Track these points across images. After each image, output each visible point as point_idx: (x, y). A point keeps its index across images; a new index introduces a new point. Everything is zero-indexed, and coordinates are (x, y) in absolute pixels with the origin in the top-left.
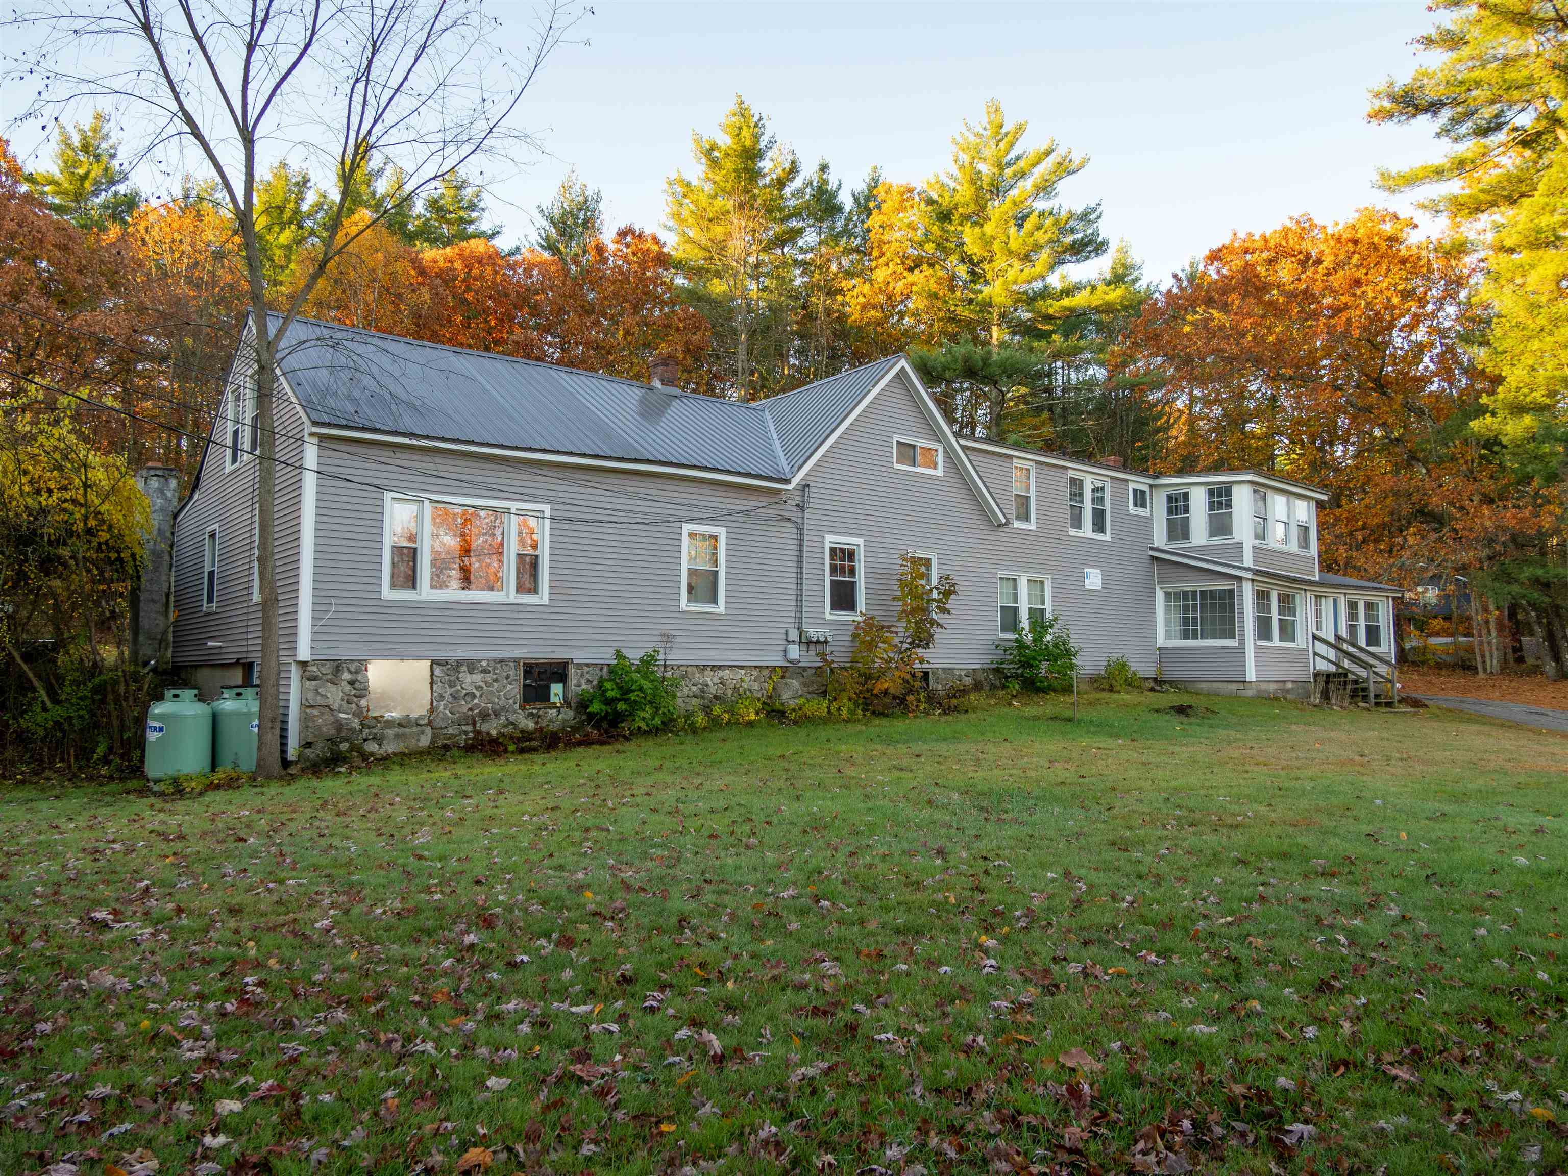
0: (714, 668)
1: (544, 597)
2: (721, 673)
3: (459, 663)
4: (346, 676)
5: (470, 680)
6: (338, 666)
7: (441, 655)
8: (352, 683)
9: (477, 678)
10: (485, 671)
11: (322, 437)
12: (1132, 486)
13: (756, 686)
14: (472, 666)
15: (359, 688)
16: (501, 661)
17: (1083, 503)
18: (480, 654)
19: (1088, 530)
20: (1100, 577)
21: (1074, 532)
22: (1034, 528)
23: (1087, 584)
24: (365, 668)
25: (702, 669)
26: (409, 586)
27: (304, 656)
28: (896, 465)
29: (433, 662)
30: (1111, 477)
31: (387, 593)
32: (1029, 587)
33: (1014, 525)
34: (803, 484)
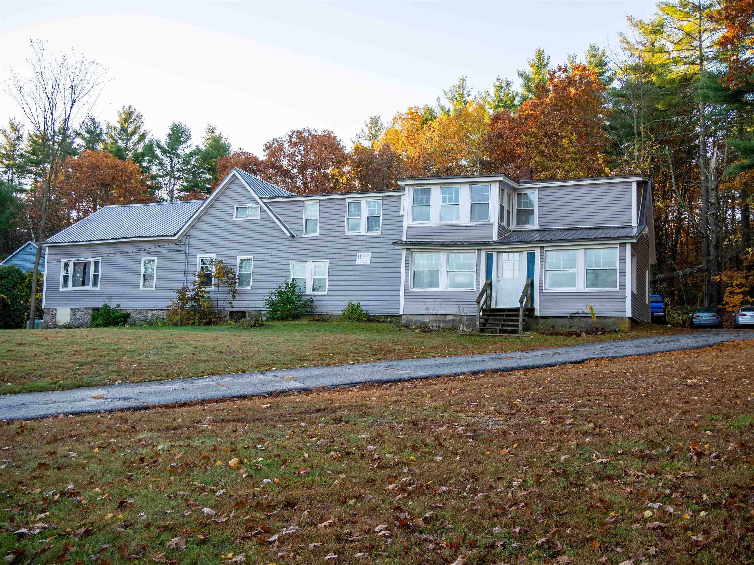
0: (152, 310)
1: (99, 287)
3: (76, 309)
4: (51, 313)
5: (79, 314)
6: (49, 310)
7: (72, 307)
8: (52, 315)
9: (80, 313)
10: (82, 311)
11: (49, 247)
12: (403, 198)
13: (166, 317)
14: (79, 309)
15: (54, 316)
16: (86, 308)
17: (359, 215)
18: (82, 306)
19: (363, 231)
20: (369, 257)
21: (351, 233)
22: (318, 235)
23: (358, 262)
24: (56, 311)
25: (147, 310)
26: (67, 286)
27: (43, 307)
28: (235, 219)
29: (71, 309)
30: (383, 197)
31: (61, 289)
32: (315, 267)
33: (304, 236)
34: (186, 235)
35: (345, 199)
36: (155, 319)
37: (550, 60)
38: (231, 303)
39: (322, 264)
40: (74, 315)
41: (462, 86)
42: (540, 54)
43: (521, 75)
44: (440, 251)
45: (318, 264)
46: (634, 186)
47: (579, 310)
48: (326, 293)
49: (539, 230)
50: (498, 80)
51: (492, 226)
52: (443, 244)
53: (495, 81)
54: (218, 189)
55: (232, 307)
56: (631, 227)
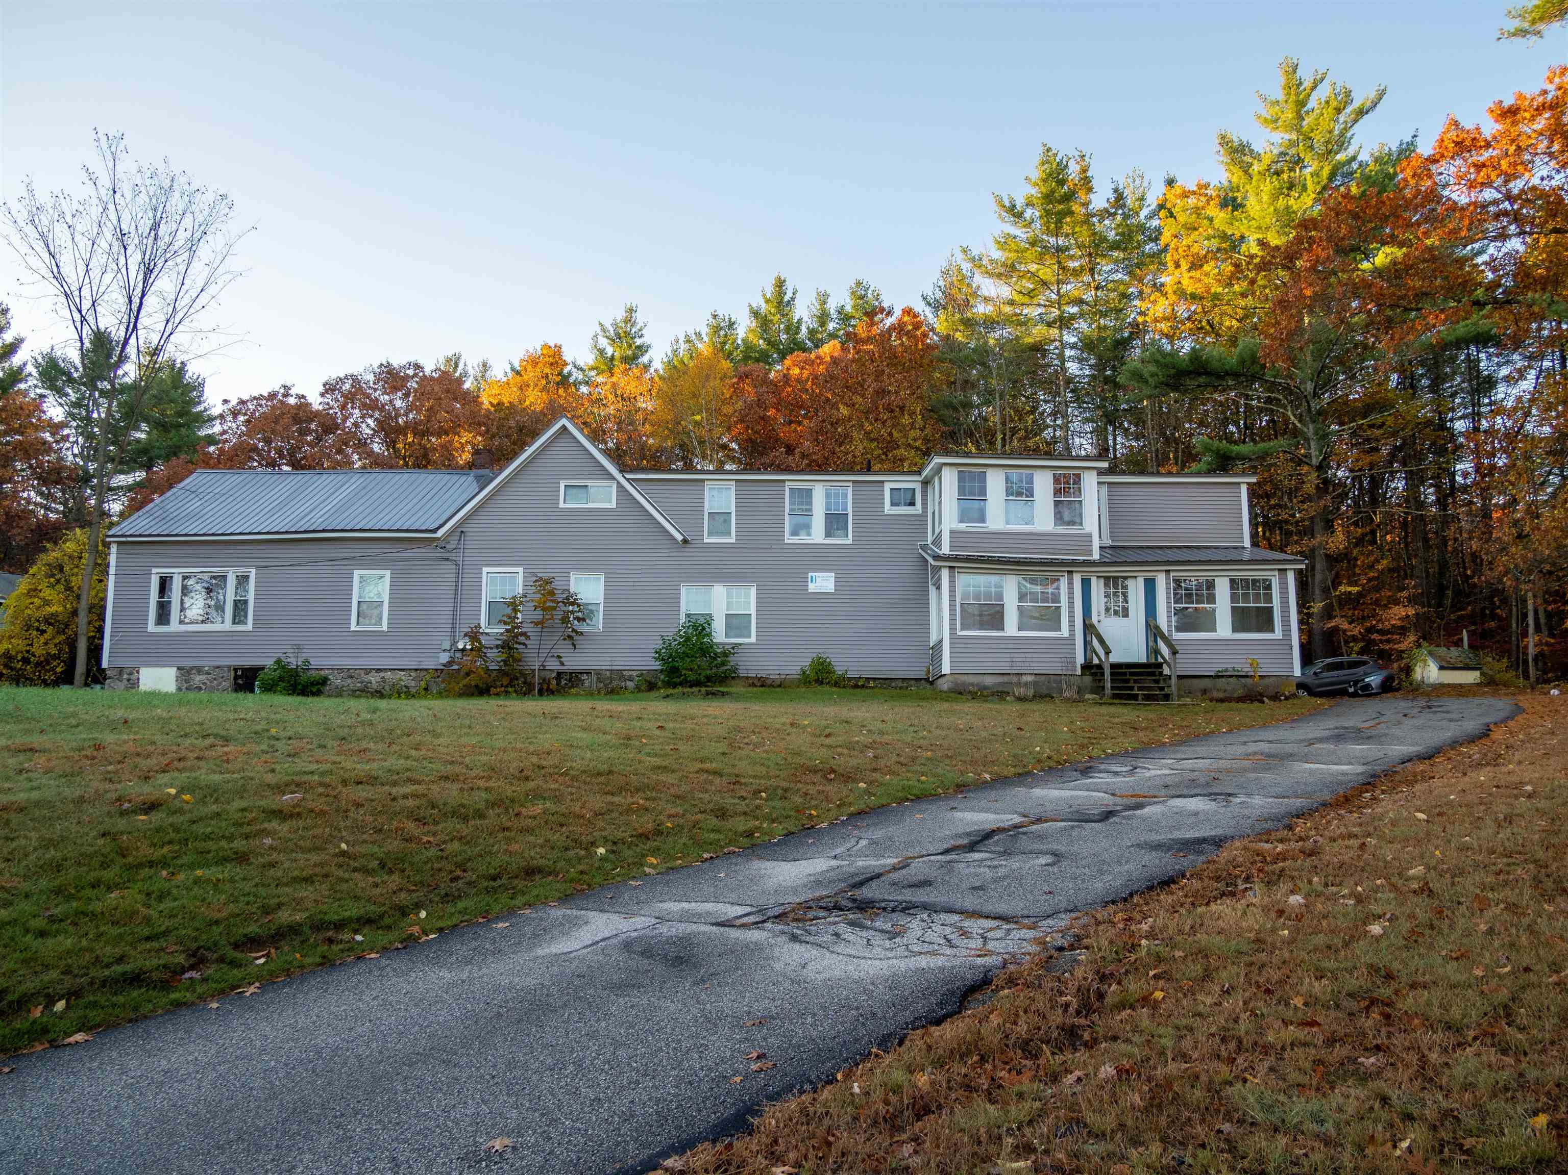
0: (379, 670)
1: (249, 626)
2: (382, 674)
3: (192, 668)
4: (125, 676)
5: (199, 678)
6: (121, 670)
7: (181, 664)
8: (129, 680)
9: (203, 677)
10: (208, 674)
11: (119, 543)
12: (887, 487)
13: (413, 684)
14: (199, 670)
15: (134, 683)
16: (218, 667)
17: (811, 510)
18: (207, 663)
19: (817, 534)
20: (833, 580)
21: (795, 540)
22: (733, 541)
23: (812, 587)
24: (138, 672)
25: (368, 671)
26: (167, 622)
27: (105, 665)
28: (562, 505)
29: (179, 668)
30: (854, 482)
31: (152, 627)
32: (729, 595)
33: (706, 541)
34: (459, 531)
35: (784, 481)
36: (387, 688)
37: (797, 295)
38: (559, 657)
39: (743, 591)
40: (187, 681)
41: (629, 320)
42: (780, 284)
43: (755, 314)
44: (1004, 572)
45: (734, 591)
46: (1244, 489)
47: (1229, 666)
48: (753, 639)
49: (1111, 547)
50: (715, 316)
51: (1090, 536)
52: (1018, 562)
53: (710, 317)
54: (529, 451)
55: (562, 664)
56: (1244, 548)
